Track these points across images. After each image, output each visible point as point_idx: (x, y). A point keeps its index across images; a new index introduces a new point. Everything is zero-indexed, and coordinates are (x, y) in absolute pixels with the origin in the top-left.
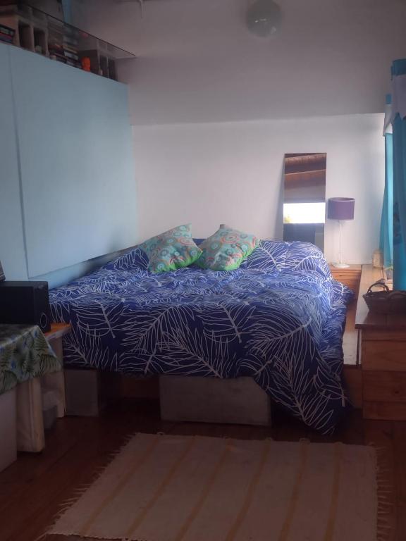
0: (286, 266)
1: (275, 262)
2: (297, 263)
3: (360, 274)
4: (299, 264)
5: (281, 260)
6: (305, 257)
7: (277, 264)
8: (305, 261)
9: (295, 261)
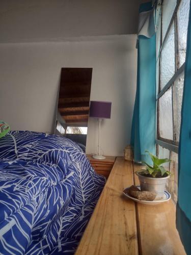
0: (28, 157)
1: (16, 152)
2: (40, 154)
3: (111, 166)
4: (42, 156)
5: (25, 149)
6: (51, 148)
7: (19, 154)
8: (50, 152)
9: (39, 152)
